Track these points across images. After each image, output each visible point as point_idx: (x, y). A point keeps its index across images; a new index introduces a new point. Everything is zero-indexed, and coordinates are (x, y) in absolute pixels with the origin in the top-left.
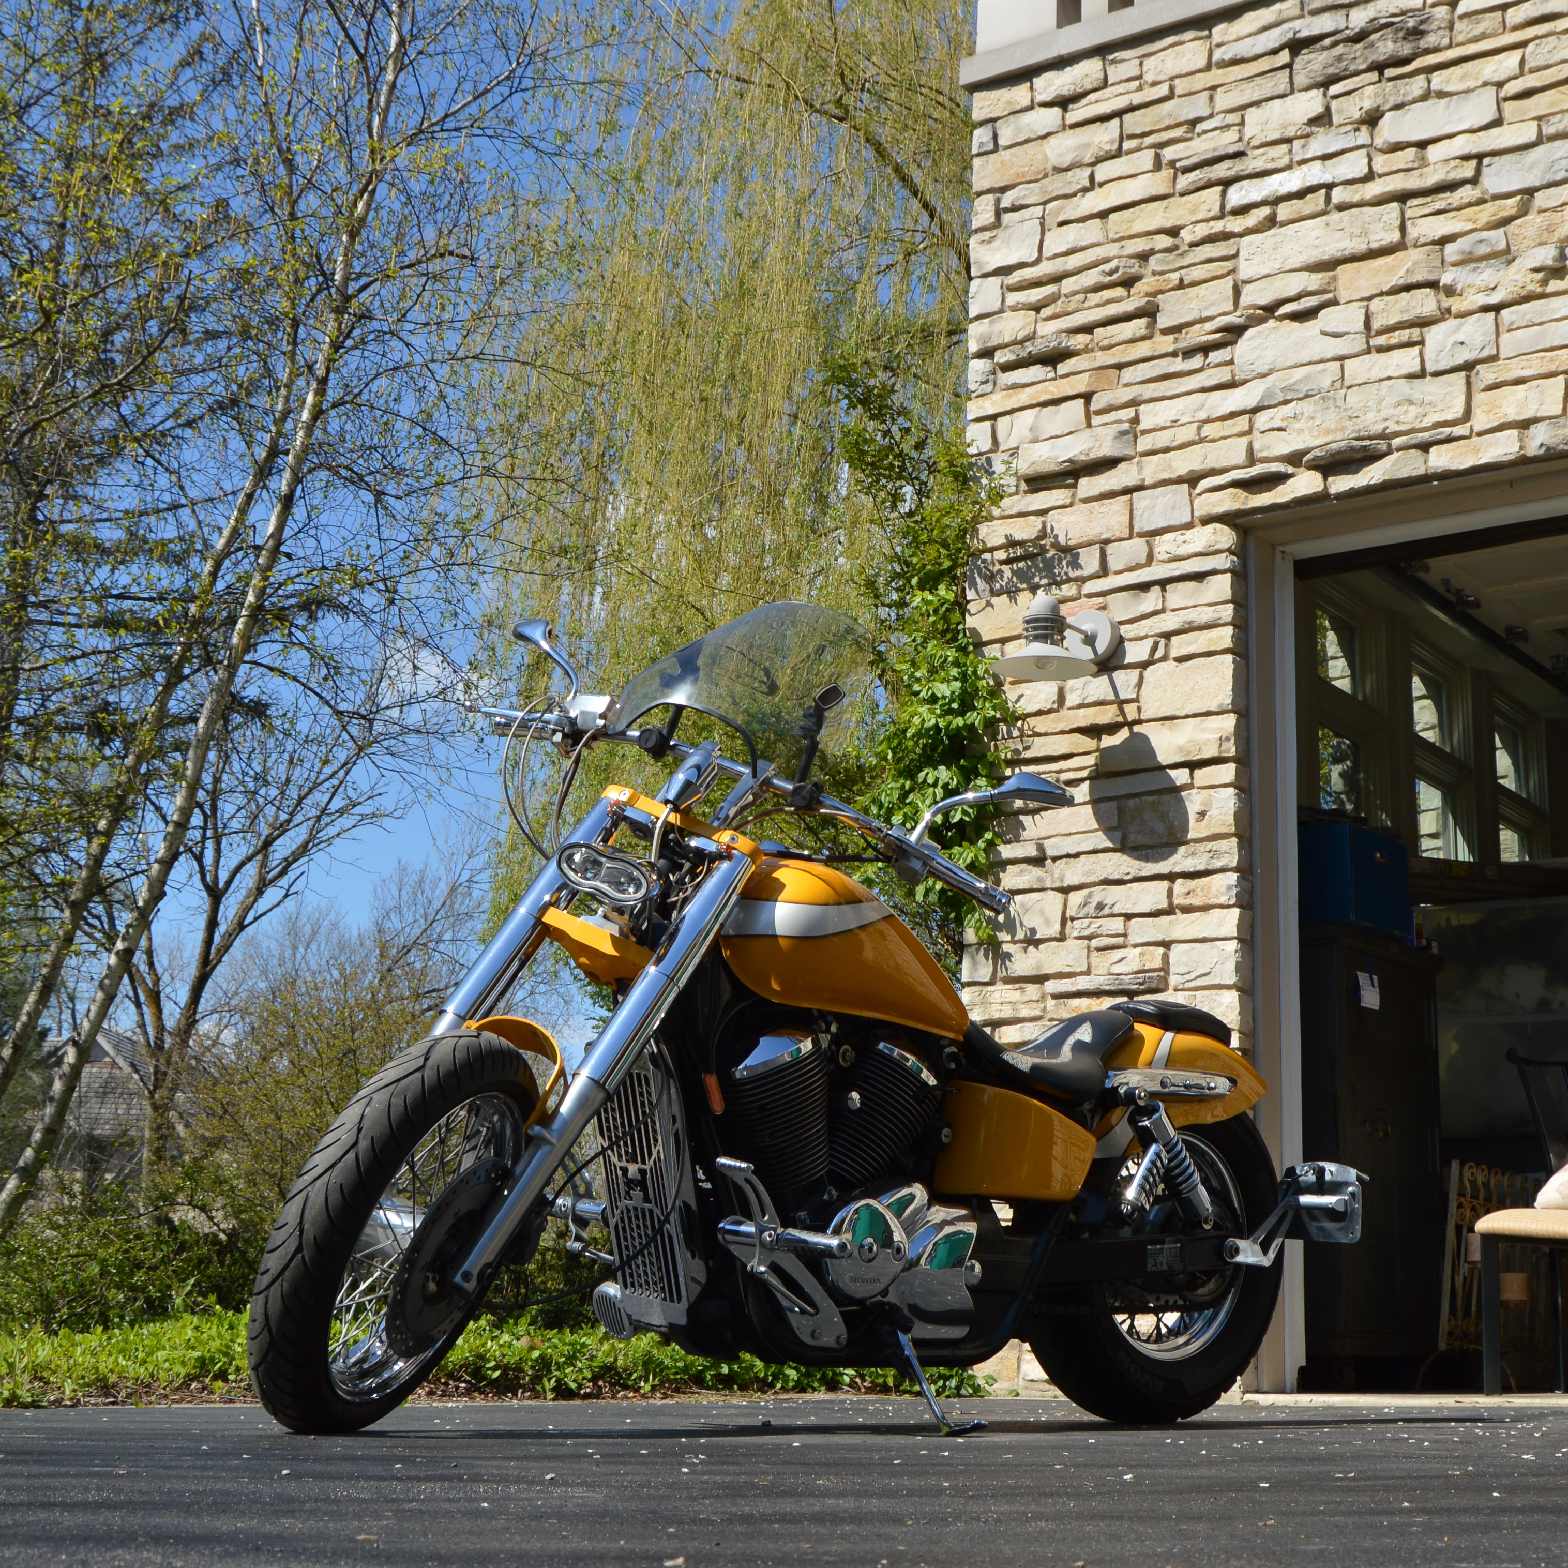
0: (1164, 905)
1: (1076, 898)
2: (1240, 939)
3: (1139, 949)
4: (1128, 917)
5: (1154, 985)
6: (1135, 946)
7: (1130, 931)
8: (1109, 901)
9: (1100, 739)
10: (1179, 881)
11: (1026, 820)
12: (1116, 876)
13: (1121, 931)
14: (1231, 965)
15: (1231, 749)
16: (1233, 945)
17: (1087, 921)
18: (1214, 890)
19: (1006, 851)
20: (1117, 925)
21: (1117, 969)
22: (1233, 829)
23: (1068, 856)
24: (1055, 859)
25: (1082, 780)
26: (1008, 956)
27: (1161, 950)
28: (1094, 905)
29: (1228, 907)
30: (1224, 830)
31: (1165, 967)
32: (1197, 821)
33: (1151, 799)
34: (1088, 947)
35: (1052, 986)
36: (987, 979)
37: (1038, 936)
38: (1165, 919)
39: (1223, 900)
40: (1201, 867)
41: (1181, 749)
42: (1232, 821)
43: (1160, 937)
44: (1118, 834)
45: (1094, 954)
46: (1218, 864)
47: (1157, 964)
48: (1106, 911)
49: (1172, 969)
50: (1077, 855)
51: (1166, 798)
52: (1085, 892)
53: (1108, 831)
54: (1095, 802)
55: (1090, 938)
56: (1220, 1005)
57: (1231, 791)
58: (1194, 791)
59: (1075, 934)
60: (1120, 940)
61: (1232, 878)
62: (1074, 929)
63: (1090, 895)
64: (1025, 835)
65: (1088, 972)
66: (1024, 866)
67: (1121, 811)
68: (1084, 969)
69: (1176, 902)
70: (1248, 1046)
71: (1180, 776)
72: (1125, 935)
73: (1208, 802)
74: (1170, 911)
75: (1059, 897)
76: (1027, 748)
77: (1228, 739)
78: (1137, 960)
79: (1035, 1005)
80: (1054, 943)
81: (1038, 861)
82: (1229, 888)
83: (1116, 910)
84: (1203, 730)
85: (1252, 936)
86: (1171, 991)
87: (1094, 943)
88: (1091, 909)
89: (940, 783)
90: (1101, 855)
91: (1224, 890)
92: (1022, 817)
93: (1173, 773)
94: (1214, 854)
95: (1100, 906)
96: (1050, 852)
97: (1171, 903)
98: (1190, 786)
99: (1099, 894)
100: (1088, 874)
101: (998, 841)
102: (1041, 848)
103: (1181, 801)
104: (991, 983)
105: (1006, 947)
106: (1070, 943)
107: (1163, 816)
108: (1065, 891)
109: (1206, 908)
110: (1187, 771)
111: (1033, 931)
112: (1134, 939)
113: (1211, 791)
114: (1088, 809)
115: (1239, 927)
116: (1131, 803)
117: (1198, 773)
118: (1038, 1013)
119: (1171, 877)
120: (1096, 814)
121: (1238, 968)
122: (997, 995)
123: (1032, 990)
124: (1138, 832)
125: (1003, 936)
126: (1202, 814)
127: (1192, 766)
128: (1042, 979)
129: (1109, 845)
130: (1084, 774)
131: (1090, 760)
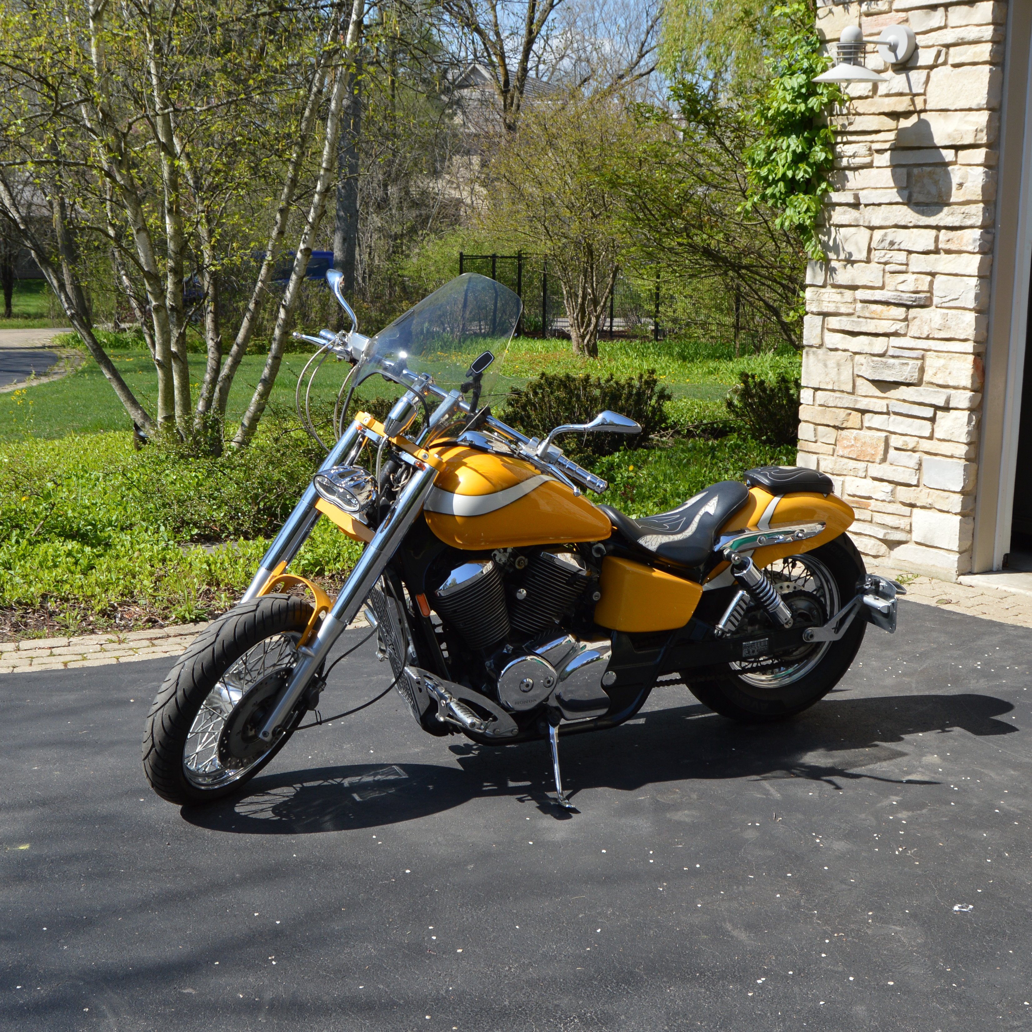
0: (932, 248)
1: (878, 234)
2: (980, 277)
3: (915, 276)
4: (910, 252)
5: (922, 303)
6: (913, 273)
7: (910, 263)
8: (898, 240)
9: (898, 121)
10: (943, 231)
11: (849, 173)
12: (903, 223)
13: (905, 262)
14: (972, 295)
15: (983, 138)
16: (974, 281)
17: (883, 252)
18: (965, 240)
19: (835, 197)
20: (901, 257)
21: (901, 287)
22: (980, 198)
23: (874, 204)
24: (866, 205)
25: (886, 150)
26: (834, 270)
27: (929, 278)
28: (888, 242)
29: (974, 253)
30: (974, 198)
31: (930, 291)
32: (958, 189)
33: (928, 169)
34: (884, 270)
35: (861, 294)
36: (821, 284)
37: (853, 259)
38: (932, 256)
39: (970, 248)
40: (957, 224)
41: (949, 136)
42: (980, 192)
43: (928, 270)
44: (906, 193)
45: (888, 275)
46: (968, 223)
47: (926, 288)
48: (896, 247)
49: (935, 292)
50: (879, 205)
51: (939, 170)
52: (882, 232)
53: (900, 190)
54: (895, 166)
55: (886, 263)
56: (963, 322)
57: (981, 169)
58: (956, 167)
59: (876, 260)
60: (903, 268)
61: (977, 233)
62: (876, 255)
63: (885, 235)
64: (849, 185)
65: (882, 288)
66: (846, 208)
67: (909, 175)
68: (880, 284)
69: (940, 246)
70: (981, 350)
71: (948, 155)
72: (907, 265)
73: (965, 177)
74: (936, 251)
75: (868, 232)
76: (850, 124)
77: (982, 131)
78: (913, 284)
79: (849, 305)
80: (863, 264)
81: (856, 205)
82: (975, 241)
83: (902, 247)
84: (966, 122)
85: (991, 272)
86: (933, 307)
87: (888, 267)
88: (886, 244)
89: (790, 150)
90: (894, 206)
91: (971, 241)
92: (847, 172)
93: (944, 152)
94: (966, 215)
95: (892, 243)
96: (863, 201)
97: (937, 246)
98: (955, 163)
99: (892, 234)
100: (886, 219)
101: (830, 189)
102: (856, 197)
103: (948, 174)
104: (824, 286)
105: (834, 264)
106: (873, 265)
107: (936, 183)
108: (872, 228)
109: (960, 252)
110: (953, 151)
111: (850, 254)
112: (912, 268)
113: (968, 168)
114: (888, 172)
115: (980, 268)
116: (916, 171)
117: (961, 153)
118: (851, 311)
119: (938, 228)
120: (893, 175)
121: (977, 297)
122: (826, 295)
123: (848, 294)
124: (920, 193)
125: (832, 255)
126: (961, 185)
127: (957, 148)
128: (854, 288)
129: (900, 200)
130: (887, 146)
131: (891, 136)
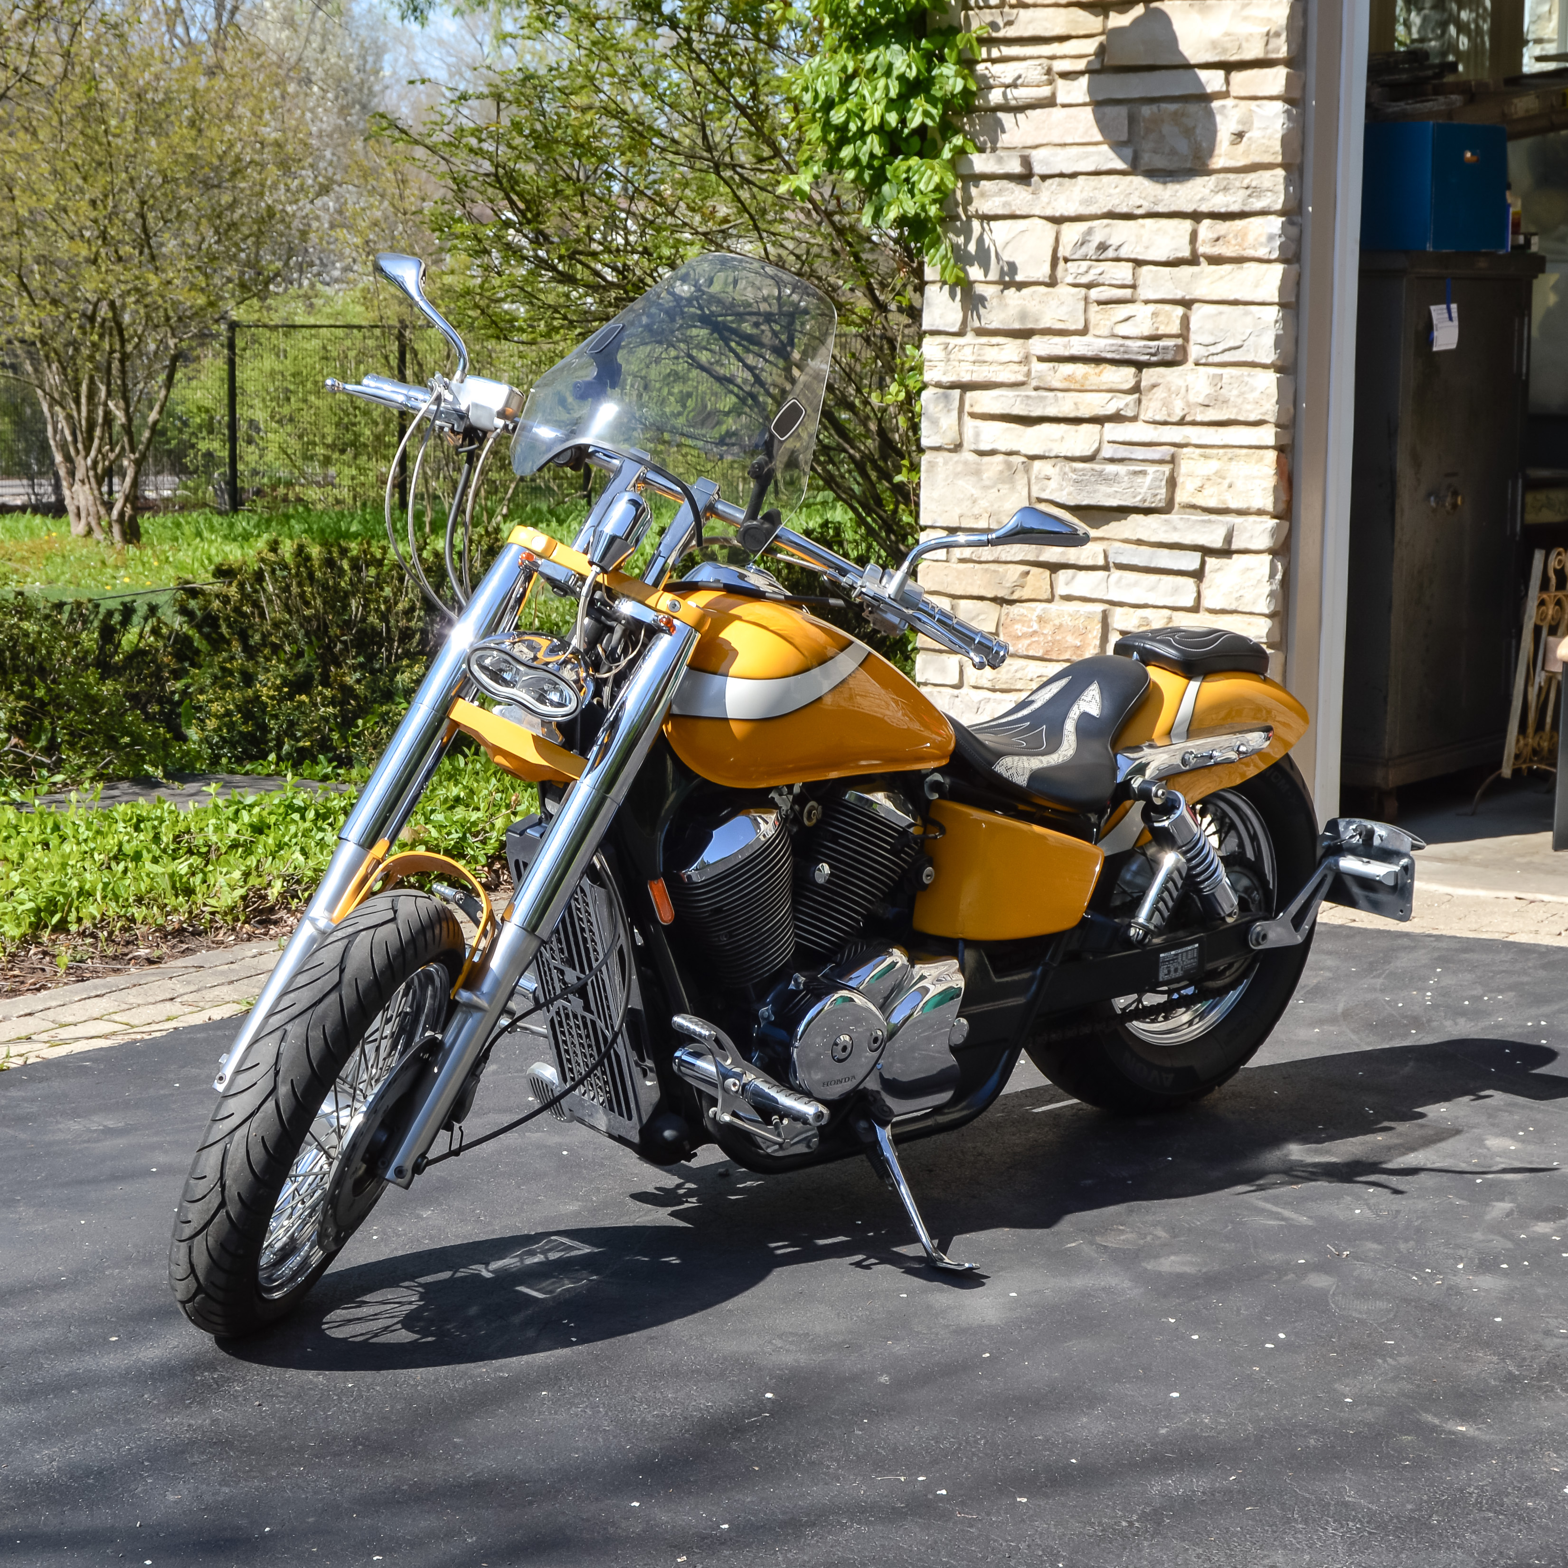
0: (1186, 253)
1: (1071, 233)
2: (1282, 305)
3: (1152, 307)
4: (1138, 263)
5: (1169, 357)
6: (1147, 302)
7: (1140, 282)
8: (1114, 241)
9: (1106, 17)
10: (1206, 222)
11: (1006, 118)
12: (1124, 209)
13: (1129, 281)
14: (1268, 339)
15: (1281, 49)
16: (1273, 313)
17: (1085, 265)
18: (1251, 238)
19: (980, 163)
20: (1123, 272)
21: (1121, 330)
22: (1279, 159)
23: (1062, 175)
24: (1044, 178)
25: (1082, 73)
26: (982, 300)
27: (1180, 310)
28: (1095, 244)
29: (1269, 261)
30: (1267, 159)
31: (1184, 333)
32: (1233, 143)
33: (1172, 107)
34: (1086, 299)
35: (1039, 345)
36: (955, 329)
37: (1019, 278)
38: (1186, 271)
39: (1262, 253)
40: (1235, 208)
41: (1214, 45)
42: (1278, 148)
43: (1179, 295)
44: (1128, 152)
45: (1094, 308)
46: (1258, 204)
47: (1174, 328)
48: (1110, 253)
49: (1193, 337)
50: (1074, 175)
51: (1193, 108)
52: (1083, 226)
53: (1117, 146)
54: (1098, 104)
55: (1089, 286)
56: (1253, 390)
57: (1279, 106)
58: (1229, 102)
59: (1070, 279)
60: (1127, 293)
61: (1275, 224)
62: (1069, 273)
63: (1090, 231)
64: (1005, 140)
65: (1084, 332)
66: (1004, 183)
67: (1132, 120)
68: (1080, 326)
69: (1201, 250)
70: (1285, 441)
71: (1213, 80)
72: (1134, 287)
73: (1247, 121)
74: (1193, 260)
75: (1050, 228)
76: (1009, 23)
77: (1277, 35)
78: (1148, 322)
79: (1016, 367)
80: (1042, 289)
81: (1024, 178)
82: (1271, 238)
83: (1123, 253)
84: (1246, 18)
85: (1298, 296)
86: (1190, 364)
87: (1094, 293)
88: (1090, 249)
89: (895, 73)
90: (1105, 179)
91: (1263, 239)
92: (1000, 115)
93: (1204, 75)
94: (1253, 191)
95: (1103, 247)
96: (1038, 169)
97: (1194, 251)
98: (1225, 95)
99: (1102, 231)
100: (1088, 202)
101: (970, 148)
102: (1026, 162)
103: (1210, 115)
104: (961, 333)
105: (980, 289)
106: (1062, 290)
107: (1188, 132)
108: (1057, 221)
109: (1239, 260)
110: (1221, 73)
111: (1013, 269)
112: (1144, 292)
113: (1253, 104)
114: (1088, 113)
115: (1282, 290)
116: (1146, 111)
117: (1237, 77)
118: (1020, 378)
119: (1196, 216)
120: (1099, 121)
121: (1278, 342)
122: (968, 350)
123: (1012, 348)
124: (1155, 151)
125: (975, 272)
126: (1240, 136)
127: (1228, 67)
128: (1025, 334)
129: (1120, 165)
130: (1081, 65)
131: (1090, 46)
